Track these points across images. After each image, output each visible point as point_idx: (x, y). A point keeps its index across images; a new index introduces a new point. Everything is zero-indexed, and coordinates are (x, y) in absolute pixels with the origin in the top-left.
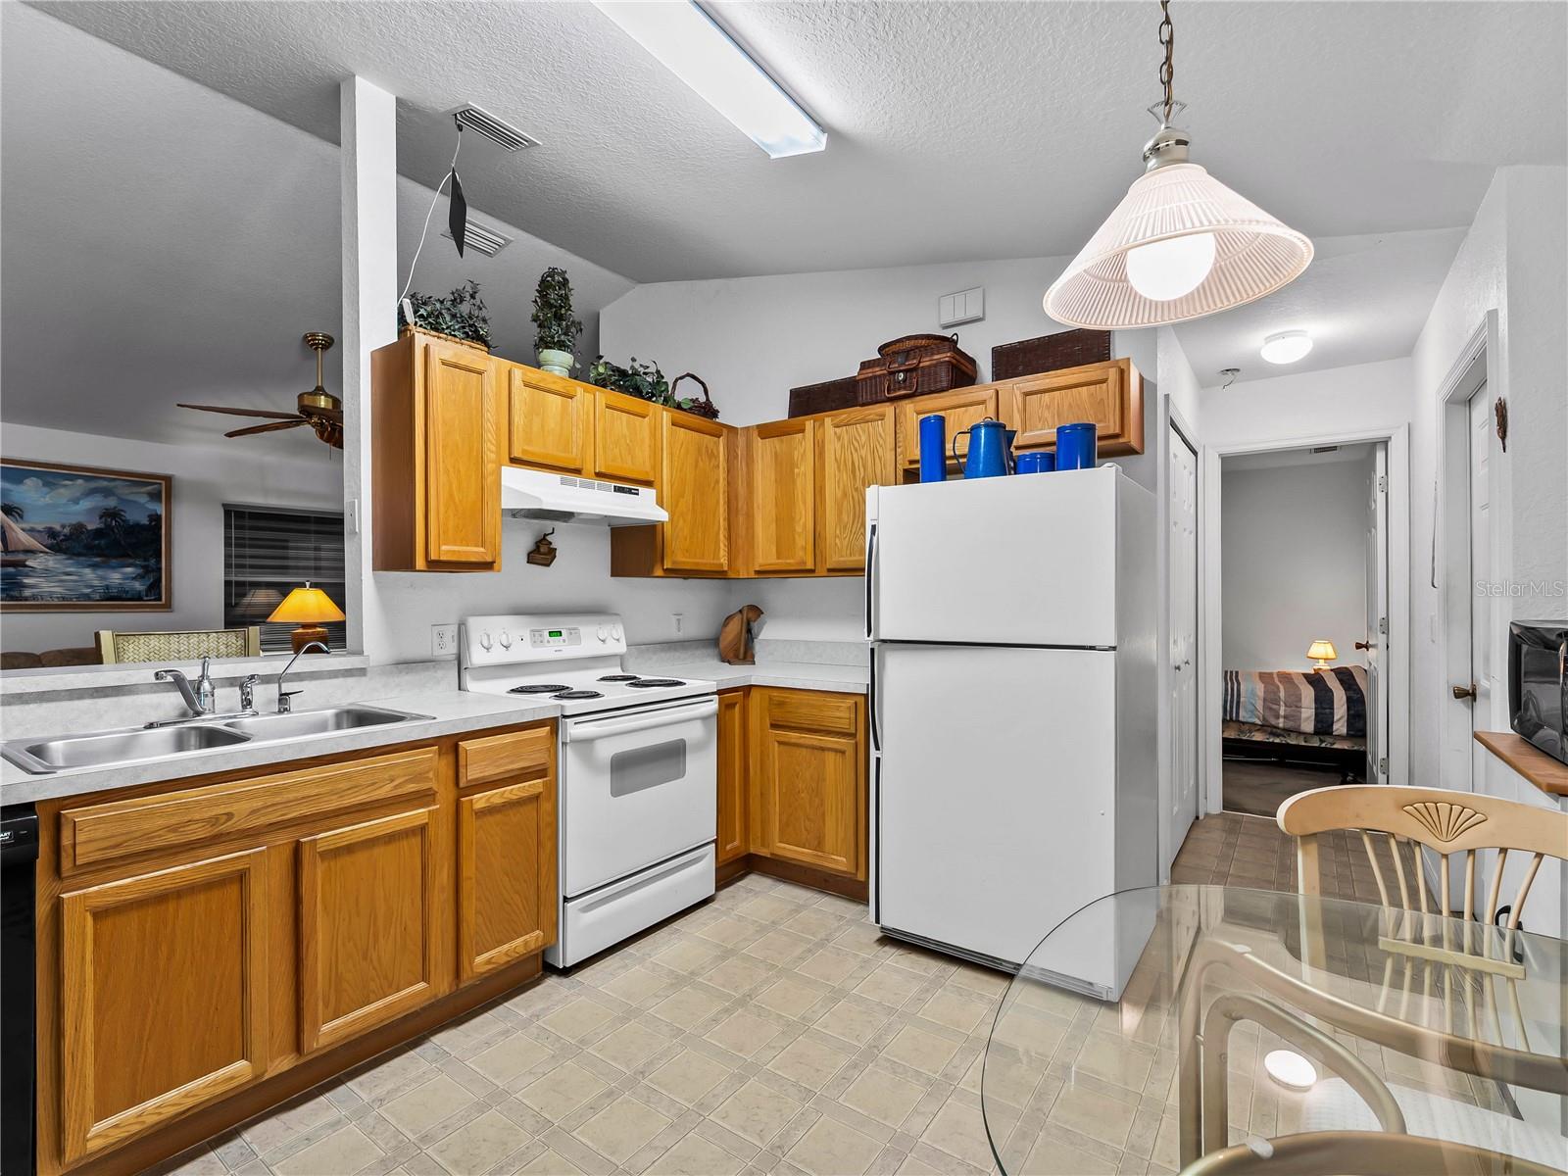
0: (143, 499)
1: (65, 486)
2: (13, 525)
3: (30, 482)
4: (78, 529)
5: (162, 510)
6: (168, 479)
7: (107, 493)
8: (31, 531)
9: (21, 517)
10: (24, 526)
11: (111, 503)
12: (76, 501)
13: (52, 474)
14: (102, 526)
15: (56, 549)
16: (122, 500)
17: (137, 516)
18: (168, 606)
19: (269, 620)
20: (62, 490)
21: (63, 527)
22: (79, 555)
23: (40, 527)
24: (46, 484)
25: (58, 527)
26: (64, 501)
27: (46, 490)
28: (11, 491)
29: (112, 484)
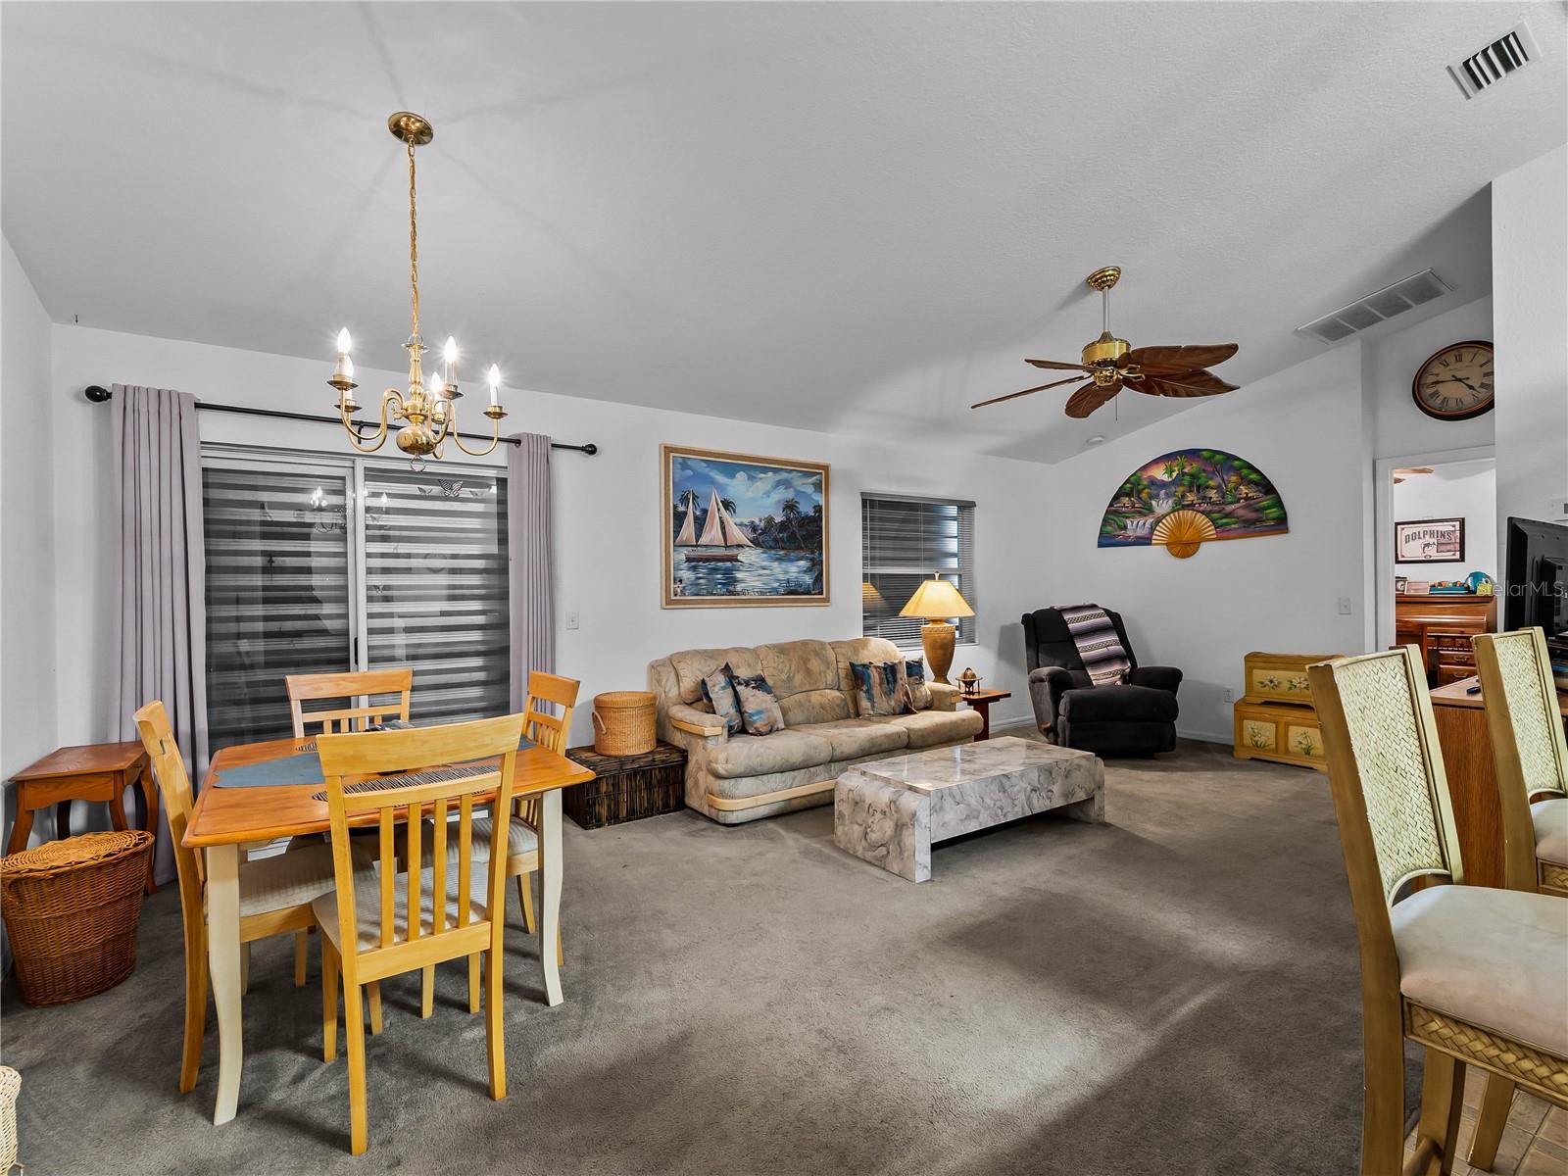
0: (810, 490)
1: (761, 479)
2: (729, 519)
3: (741, 476)
4: (770, 520)
5: (822, 503)
6: (826, 468)
7: (787, 484)
8: (740, 525)
9: (735, 512)
10: (738, 521)
11: (790, 494)
12: (767, 494)
13: (754, 467)
14: (784, 518)
15: (756, 543)
16: (798, 493)
17: (806, 509)
18: (828, 600)
19: (903, 613)
20: (759, 484)
21: (760, 521)
22: (771, 548)
23: (746, 521)
24: (751, 478)
25: (757, 522)
26: (761, 494)
27: (749, 483)
28: (727, 485)
29: (791, 475)
